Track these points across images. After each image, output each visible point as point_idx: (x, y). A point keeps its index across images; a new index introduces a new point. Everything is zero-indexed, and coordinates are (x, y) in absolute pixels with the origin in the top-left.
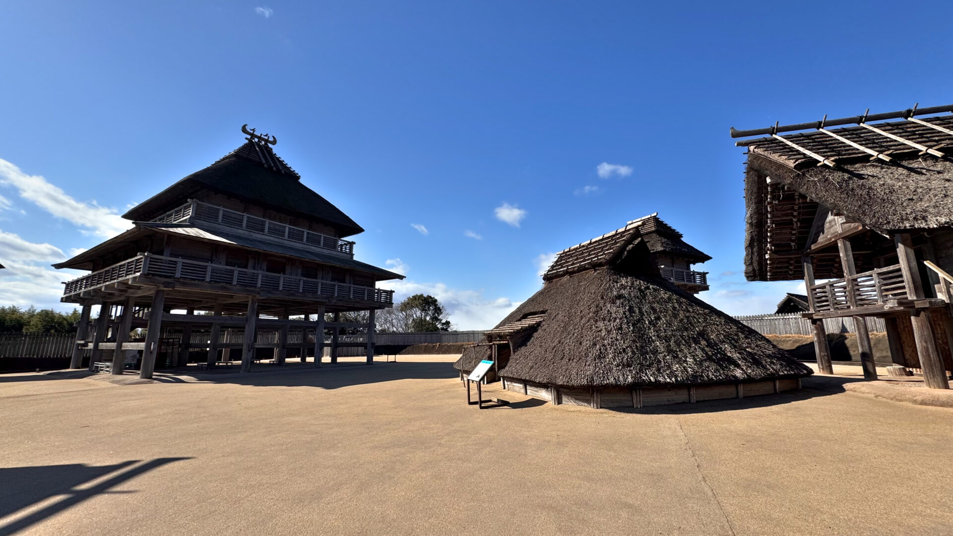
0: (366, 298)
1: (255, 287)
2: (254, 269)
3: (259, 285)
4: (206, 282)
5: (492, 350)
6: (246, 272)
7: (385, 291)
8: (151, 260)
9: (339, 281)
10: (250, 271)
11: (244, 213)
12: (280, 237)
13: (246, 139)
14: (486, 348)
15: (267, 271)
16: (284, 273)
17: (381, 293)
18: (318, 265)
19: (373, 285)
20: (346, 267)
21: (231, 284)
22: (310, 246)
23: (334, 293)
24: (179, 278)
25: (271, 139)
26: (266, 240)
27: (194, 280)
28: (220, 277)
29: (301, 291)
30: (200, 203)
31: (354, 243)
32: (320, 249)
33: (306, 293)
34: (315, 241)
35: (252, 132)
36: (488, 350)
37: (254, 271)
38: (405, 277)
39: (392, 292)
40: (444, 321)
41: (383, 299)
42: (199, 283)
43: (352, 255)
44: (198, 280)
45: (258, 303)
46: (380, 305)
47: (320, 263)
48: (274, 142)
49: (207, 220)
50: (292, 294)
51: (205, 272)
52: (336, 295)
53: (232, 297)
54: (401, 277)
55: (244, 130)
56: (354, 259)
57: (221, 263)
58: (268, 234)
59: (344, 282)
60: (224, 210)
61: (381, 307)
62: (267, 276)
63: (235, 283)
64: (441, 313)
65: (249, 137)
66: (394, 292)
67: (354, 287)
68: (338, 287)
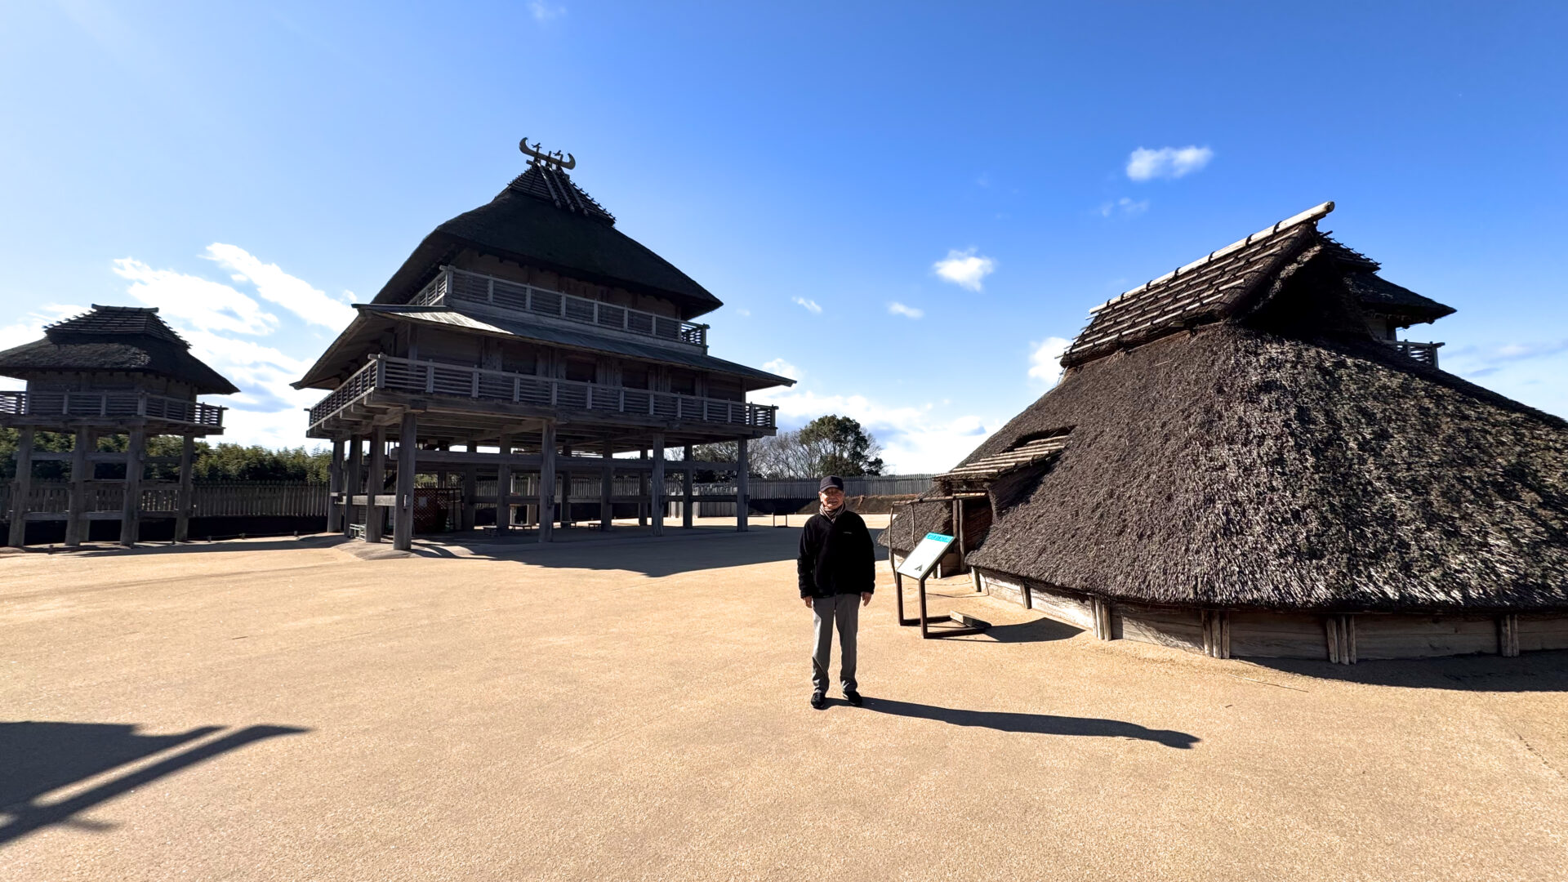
0: (730, 421)
1: (549, 405)
2: (547, 376)
3: (554, 401)
4: (473, 398)
5: (951, 511)
6: (535, 381)
7: (763, 408)
8: (389, 365)
9: (683, 391)
10: (539, 378)
11: (526, 283)
12: (587, 322)
13: (528, 162)
14: (941, 505)
15: (568, 378)
16: (594, 381)
17: (756, 411)
18: (650, 366)
19: (742, 398)
20: (693, 368)
21: (511, 400)
22: (633, 335)
23: (676, 412)
24: (431, 394)
25: (566, 159)
26: (563, 327)
27: (455, 395)
28: (496, 389)
29: (622, 410)
30: (458, 271)
31: (706, 327)
32: (651, 339)
33: (631, 414)
34: (642, 326)
35: (535, 150)
36: (944, 509)
37: (546, 379)
38: (795, 382)
39: (774, 408)
40: (872, 459)
41: (760, 422)
42: (463, 400)
43: (706, 347)
44: (461, 395)
45: (557, 431)
46: (754, 432)
47: (649, 361)
48: (572, 165)
49: (470, 299)
50: (609, 416)
51: (470, 382)
52: (680, 415)
53: (519, 422)
54: (788, 382)
55: (523, 148)
56: (709, 354)
57: (495, 367)
58: (568, 318)
59: (693, 394)
60: (495, 282)
61: (757, 433)
62: (568, 387)
63: (516, 398)
64: (868, 447)
65: (532, 159)
66: (777, 408)
67: (709, 402)
68: (682, 402)
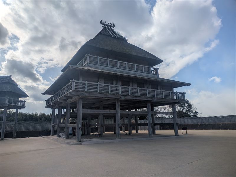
0: (171, 98)
3: (120, 93)
4: (98, 92)
6: (114, 86)
8: (76, 83)
16: (130, 86)
17: (178, 94)
19: (172, 90)
20: (158, 81)
22: (138, 72)
23: (155, 95)
24: (87, 91)
25: (112, 25)
28: (104, 90)
31: (159, 69)
32: (143, 73)
33: (141, 96)
34: (140, 70)
35: (104, 23)
37: (117, 86)
38: (191, 84)
39: (184, 93)
41: (180, 98)
43: (159, 75)
44: (95, 92)
46: (179, 101)
49: (94, 64)
51: (97, 87)
54: (188, 84)
55: (101, 23)
57: (103, 82)
58: (119, 68)
59: (158, 89)
60: (100, 58)
62: (123, 88)
65: (103, 26)
67: (163, 92)
68: (156, 92)
